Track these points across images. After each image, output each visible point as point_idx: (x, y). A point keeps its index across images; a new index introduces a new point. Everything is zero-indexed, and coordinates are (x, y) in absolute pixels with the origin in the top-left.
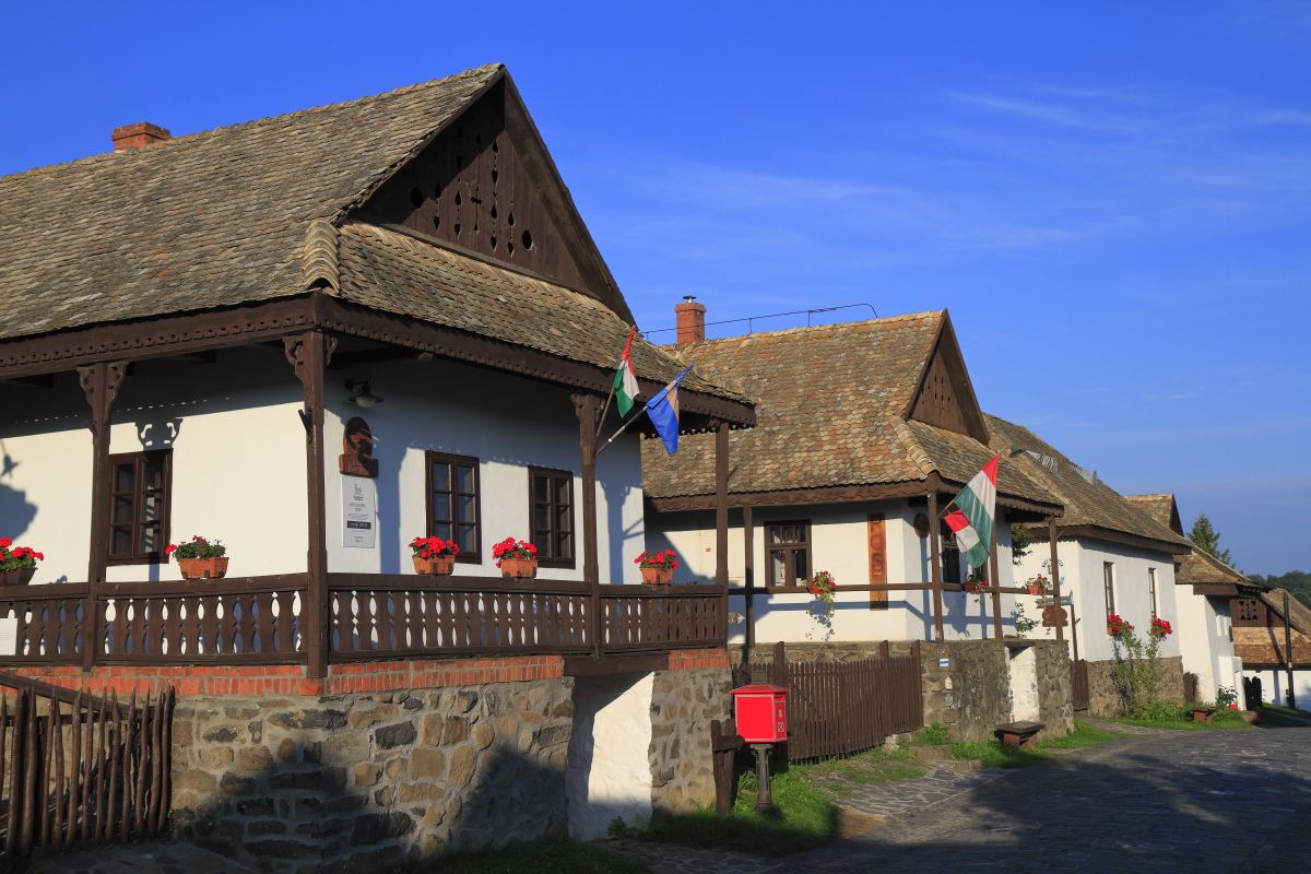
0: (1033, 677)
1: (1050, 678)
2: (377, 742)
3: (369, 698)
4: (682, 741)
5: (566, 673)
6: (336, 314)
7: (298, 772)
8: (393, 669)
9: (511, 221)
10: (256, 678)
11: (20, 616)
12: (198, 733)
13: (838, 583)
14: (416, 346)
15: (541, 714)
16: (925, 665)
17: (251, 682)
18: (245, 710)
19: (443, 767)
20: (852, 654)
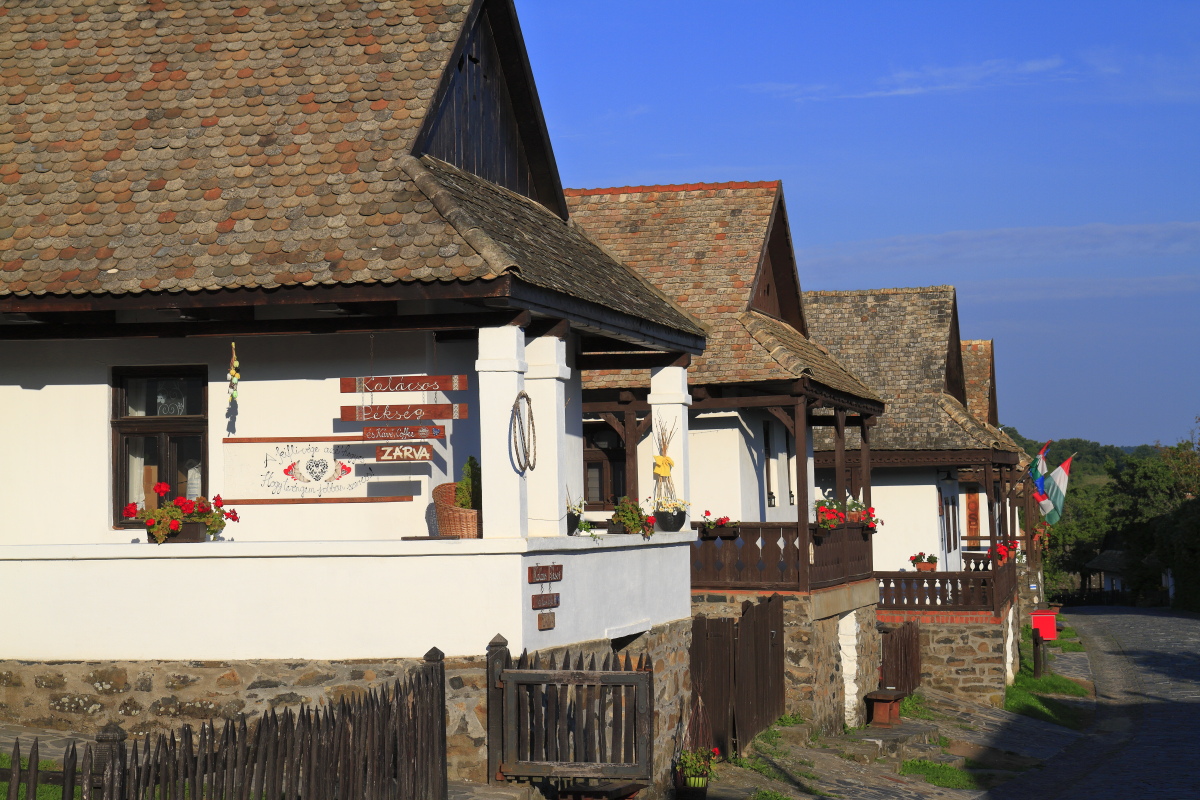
12: (932, 640)
17: (961, 618)
18: (958, 630)
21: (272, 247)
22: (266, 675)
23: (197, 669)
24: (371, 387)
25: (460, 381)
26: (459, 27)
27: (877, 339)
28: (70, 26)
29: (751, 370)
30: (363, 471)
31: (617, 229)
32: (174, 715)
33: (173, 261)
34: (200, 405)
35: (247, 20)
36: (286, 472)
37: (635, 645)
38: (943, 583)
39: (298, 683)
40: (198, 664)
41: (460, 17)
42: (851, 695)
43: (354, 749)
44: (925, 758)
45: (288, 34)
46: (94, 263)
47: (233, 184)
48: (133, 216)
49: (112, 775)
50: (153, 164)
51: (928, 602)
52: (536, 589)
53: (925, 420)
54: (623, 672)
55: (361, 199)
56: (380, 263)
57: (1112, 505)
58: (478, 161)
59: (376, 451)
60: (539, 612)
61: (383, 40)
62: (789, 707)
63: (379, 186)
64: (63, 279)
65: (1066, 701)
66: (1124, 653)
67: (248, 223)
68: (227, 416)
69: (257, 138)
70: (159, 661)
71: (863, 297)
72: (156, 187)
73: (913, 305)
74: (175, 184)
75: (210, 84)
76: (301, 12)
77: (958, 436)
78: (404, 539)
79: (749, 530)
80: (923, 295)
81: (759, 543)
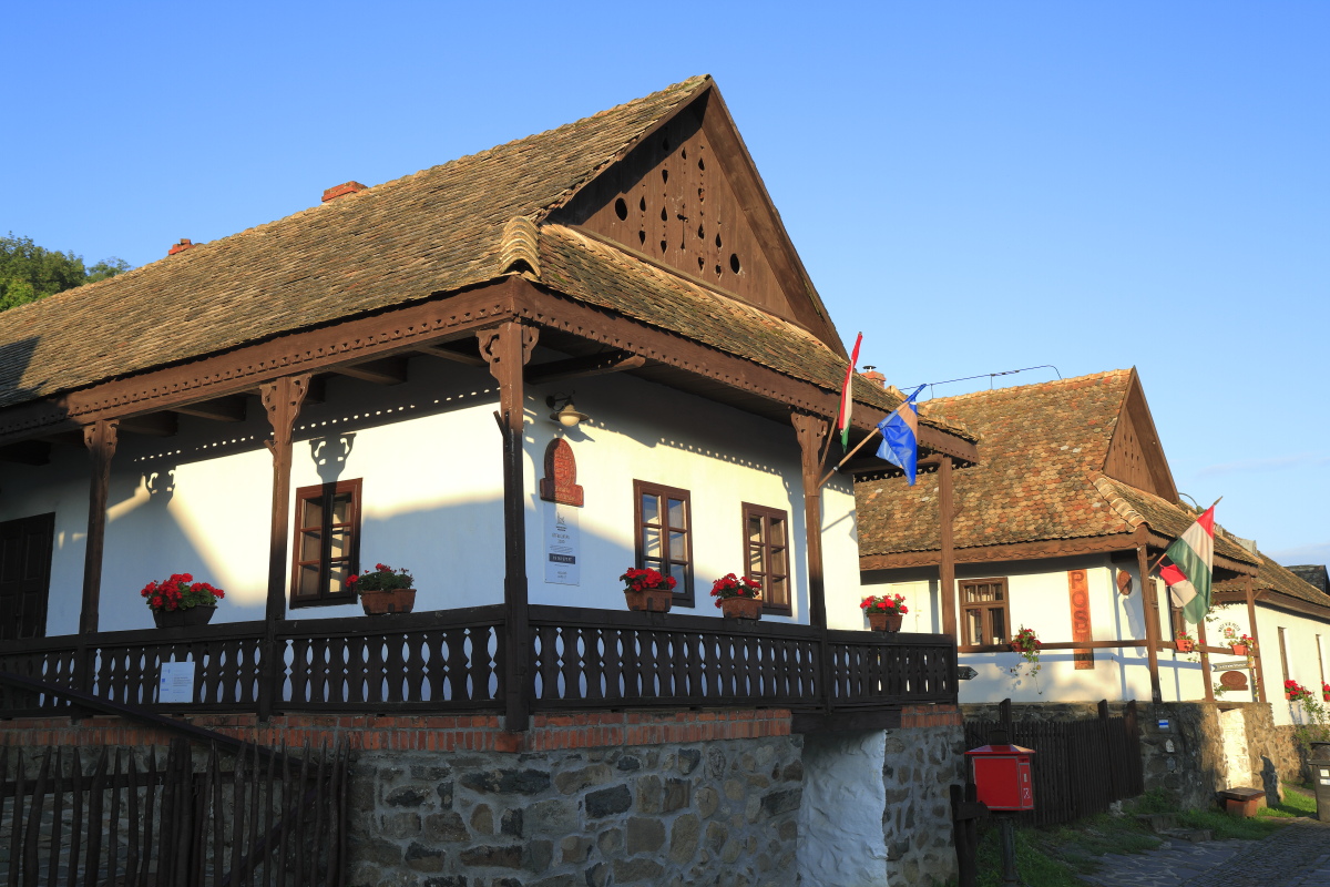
0: (1243, 741)
1: (1259, 741)
2: (588, 809)
3: (578, 757)
4: (917, 809)
5: (795, 730)
6: (537, 303)
7: (494, 845)
8: (605, 722)
9: (718, 243)
10: (445, 731)
11: (198, 660)
12: (381, 795)
13: (1042, 642)
14: (627, 348)
15: (769, 778)
16: (1143, 727)
17: (440, 735)
18: (433, 769)
19: (663, 840)
20: (1061, 715)
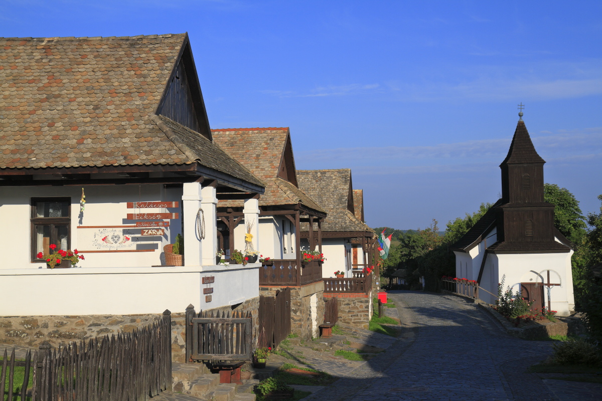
12: (342, 304)
18: (352, 300)
21: (100, 150)
22: (95, 321)
23: (67, 319)
24: (139, 206)
25: (176, 204)
26: (173, 65)
27: (322, 189)
28: (13, 60)
29: (279, 200)
30: (134, 239)
31: (225, 145)
32: (58, 338)
33: (59, 155)
34: (67, 213)
35: (86, 60)
36: (103, 240)
37: (239, 308)
38: (347, 282)
39: (109, 324)
40: (67, 317)
41: (172, 61)
42: (315, 326)
43: (138, 350)
44: (342, 349)
45: (103, 66)
46: (26, 156)
47: (83, 125)
48: (42, 137)
49: (46, 362)
50: (49, 116)
51: (341, 289)
52: (205, 286)
53: (340, 220)
54: (240, 318)
55: (135, 131)
56: (144, 157)
57: (401, 252)
58: (179, 117)
59: (142, 232)
60: (206, 295)
61: (142, 69)
62: (292, 331)
63: (143, 126)
64: (13, 162)
65: (391, 326)
66: (410, 308)
67: (89, 141)
68: (79, 217)
69: (92, 107)
70: (51, 316)
71: (316, 173)
72: (51, 125)
73: (335, 176)
74: (59, 124)
75: (72, 85)
76: (109, 57)
77: (353, 226)
78: (153, 266)
79: (278, 262)
80: (339, 172)
81: (281, 267)
